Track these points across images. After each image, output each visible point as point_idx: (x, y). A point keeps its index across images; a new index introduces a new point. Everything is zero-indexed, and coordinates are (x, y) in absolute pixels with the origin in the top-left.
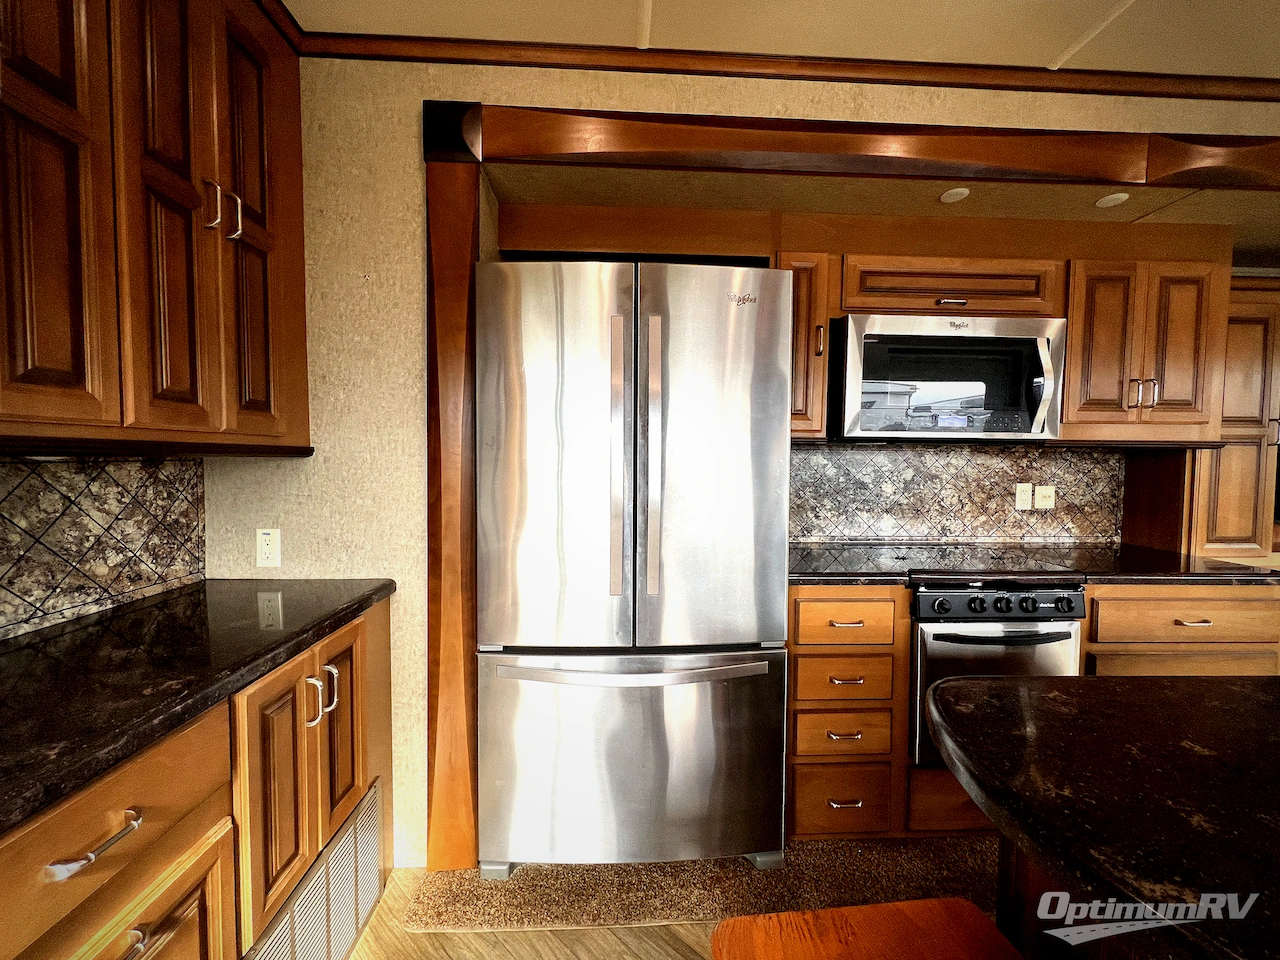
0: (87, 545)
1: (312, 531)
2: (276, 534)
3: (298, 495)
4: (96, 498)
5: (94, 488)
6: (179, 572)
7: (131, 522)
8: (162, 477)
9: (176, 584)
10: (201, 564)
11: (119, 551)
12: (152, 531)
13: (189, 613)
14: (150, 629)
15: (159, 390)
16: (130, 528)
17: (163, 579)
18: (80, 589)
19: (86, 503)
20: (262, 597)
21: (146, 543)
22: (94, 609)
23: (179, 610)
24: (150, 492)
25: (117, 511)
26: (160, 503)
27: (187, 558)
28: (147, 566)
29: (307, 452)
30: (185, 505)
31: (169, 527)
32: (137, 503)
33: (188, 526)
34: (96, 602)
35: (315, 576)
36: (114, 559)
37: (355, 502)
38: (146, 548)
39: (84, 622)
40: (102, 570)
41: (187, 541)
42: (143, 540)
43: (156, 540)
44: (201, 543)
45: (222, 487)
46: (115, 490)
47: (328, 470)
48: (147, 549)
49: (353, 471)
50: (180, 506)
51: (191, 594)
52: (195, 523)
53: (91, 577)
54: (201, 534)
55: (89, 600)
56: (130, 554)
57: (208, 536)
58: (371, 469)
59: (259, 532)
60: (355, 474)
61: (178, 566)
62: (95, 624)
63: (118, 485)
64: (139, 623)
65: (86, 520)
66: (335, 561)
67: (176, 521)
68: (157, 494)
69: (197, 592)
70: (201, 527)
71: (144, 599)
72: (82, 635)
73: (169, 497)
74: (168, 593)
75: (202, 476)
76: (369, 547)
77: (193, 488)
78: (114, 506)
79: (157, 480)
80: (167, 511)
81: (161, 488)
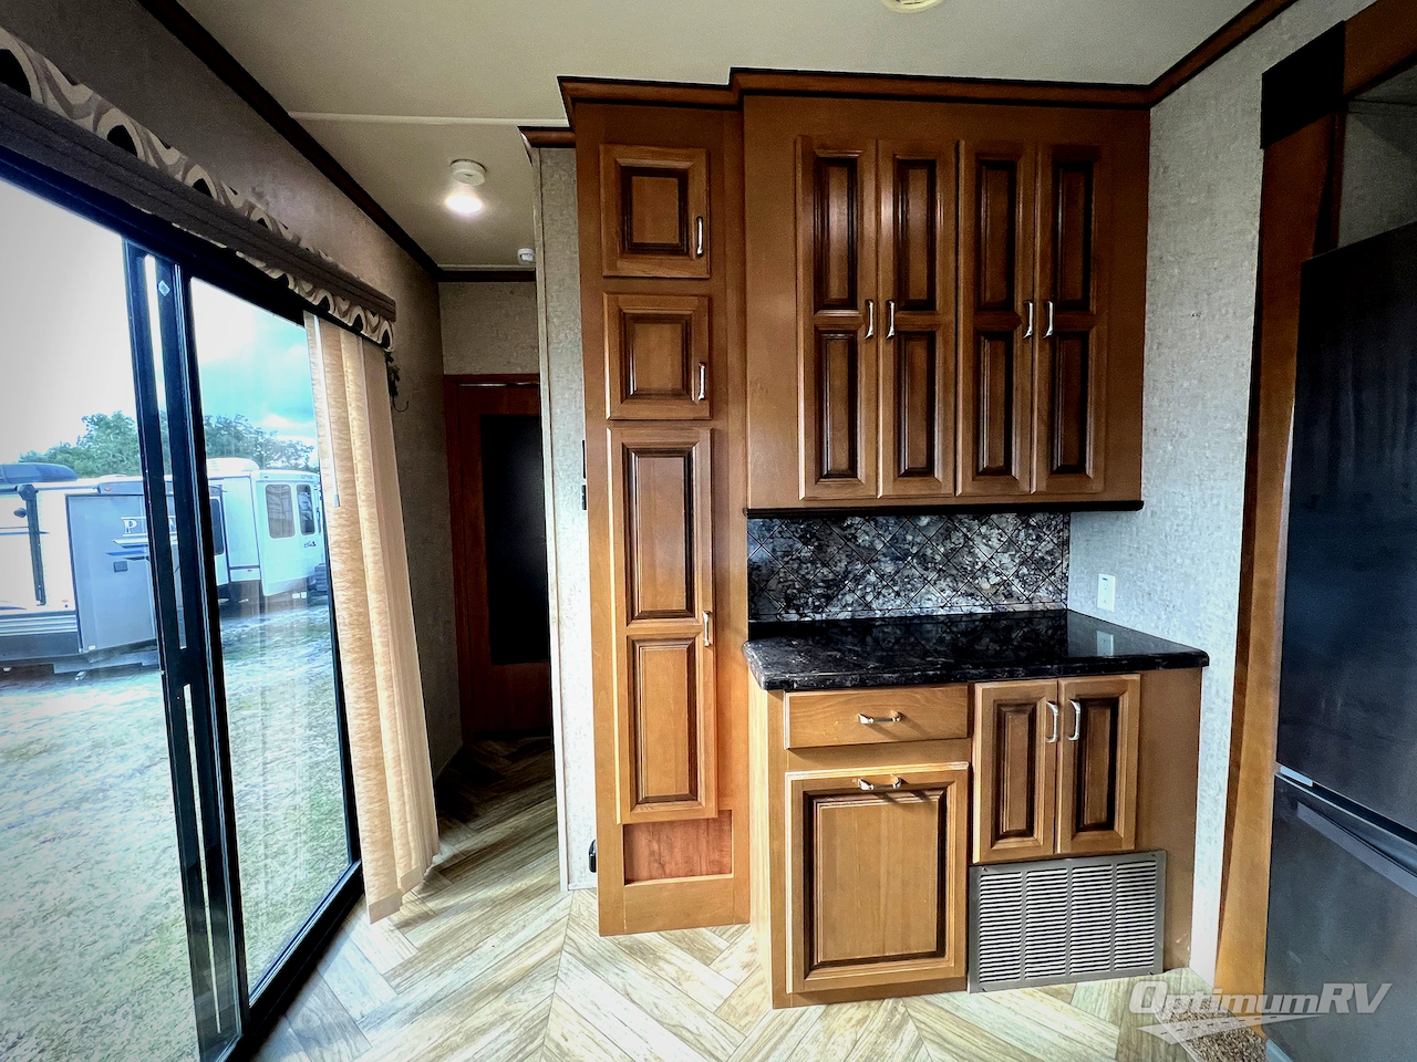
0: (977, 567)
1: (1138, 583)
2: (1112, 579)
3: (1129, 547)
4: (984, 537)
5: (984, 529)
6: (1044, 598)
7: (1006, 555)
8: (1033, 523)
9: (1040, 607)
10: (1063, 596)
11: (998, 574)
12: (1022, 564)
13: (1050, 632)
14: (1017, 634)
15: (981, 469)
16: (1006, 559)
17: (1030, 601)
18: (971, 595)
19: (977, 540)
20: (1100, 635)
21: (1017, 571)
22: (980, 610)
23: (1042, 628)
24: (1022, 534)
25: (998, 546)
26: (1029, 542)
27: (1051, 588)
28: (1017, 588)
29: (1136, 505)
30: (1051, 546)
31: (1036, 562)
32: (1011, 542)
33: (1053, 563)
34: (982, 606)
35: (1139, 628)
36: (995, 579)
37: (1175, 561)
38: (1017, 575)
39: (974, 618)
40: (986, 586)
41: (1050, 575)
42: (1015, 569)
43: (1025, 570)
44: (1065, 578)
45: (1086, 534)
46: (997, 531)
47: (1154, 524)
48: (1018, 577)
49: (1175, 527)
50: (1046, 546)
51: (1053, 618)
52: (1059, 562)
53: (979, 589)
54: (1064, 571)
55: (977, 603)
56: (1005, 578)
57: (1070, 574)
58: (1192, 526)
59: (1101, 576)
60: (1177, 530)
61: (1042, 593)
62: (980, 620)
63: (999, 528)
64: (1009, 629)
65: (977, 551)
66: (1155, 617)
67: (1042, 558)
68: (1028, 536)
69: (1060, 618)
70: (1065, 565)
71: (1015, 612)
72: (972, 626)
73: (1037, 539)
74: (1032, 612)
75: (1068, 523)
76: (1185, 612)
77: (1059, 532)
78: (995, 543)
79: (1028, 526)
80: (1035, 549)
81: (1031, 531)
